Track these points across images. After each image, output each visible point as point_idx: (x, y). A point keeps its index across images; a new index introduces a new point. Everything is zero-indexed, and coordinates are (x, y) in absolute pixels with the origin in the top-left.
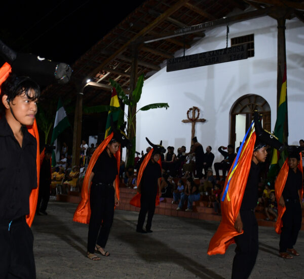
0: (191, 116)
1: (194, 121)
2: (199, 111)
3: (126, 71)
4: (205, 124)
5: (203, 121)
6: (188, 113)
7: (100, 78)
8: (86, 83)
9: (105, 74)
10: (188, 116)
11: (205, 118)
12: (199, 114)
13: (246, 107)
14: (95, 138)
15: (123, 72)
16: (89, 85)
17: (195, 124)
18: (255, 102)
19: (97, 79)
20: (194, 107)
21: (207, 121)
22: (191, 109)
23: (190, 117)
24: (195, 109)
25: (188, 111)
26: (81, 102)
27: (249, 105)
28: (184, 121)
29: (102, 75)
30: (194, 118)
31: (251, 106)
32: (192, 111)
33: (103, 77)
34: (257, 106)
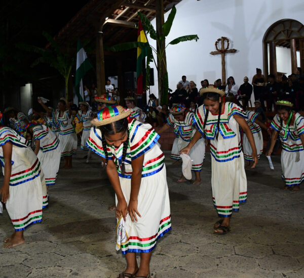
0: (220, 47)
1: (223, 52)
2: (228, 41)
3: (145, 5)
4: (236, 54)
5: (234, 51)
6: (216, 44)
7: (118, 15)
8: (105, 21)
9: (123, 10)
10: (217, 48)
11: (235, 49)
12: (228, 44)
13: (280, 33)
14: (115, 79)
15: (142, 5)
16: (108, 23)
17: (224, 55)
18: (290, 27)
19: (115, 15)
20: (222, 37)
21: (239, 51)
22: (219, 40)
23: (218, 48)
24: (224, 39)
25: (217, 42)
26: (101, 42)
27: (283, 31)
28: (213, 53)
29: (120, 11)
30: (223, 49)
31: (286, 32)
32: (220, 42)
33: (121, 13)
34: (292, 31)
